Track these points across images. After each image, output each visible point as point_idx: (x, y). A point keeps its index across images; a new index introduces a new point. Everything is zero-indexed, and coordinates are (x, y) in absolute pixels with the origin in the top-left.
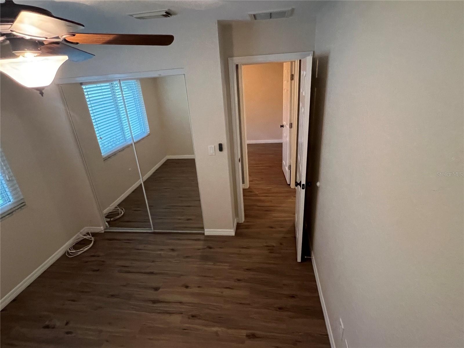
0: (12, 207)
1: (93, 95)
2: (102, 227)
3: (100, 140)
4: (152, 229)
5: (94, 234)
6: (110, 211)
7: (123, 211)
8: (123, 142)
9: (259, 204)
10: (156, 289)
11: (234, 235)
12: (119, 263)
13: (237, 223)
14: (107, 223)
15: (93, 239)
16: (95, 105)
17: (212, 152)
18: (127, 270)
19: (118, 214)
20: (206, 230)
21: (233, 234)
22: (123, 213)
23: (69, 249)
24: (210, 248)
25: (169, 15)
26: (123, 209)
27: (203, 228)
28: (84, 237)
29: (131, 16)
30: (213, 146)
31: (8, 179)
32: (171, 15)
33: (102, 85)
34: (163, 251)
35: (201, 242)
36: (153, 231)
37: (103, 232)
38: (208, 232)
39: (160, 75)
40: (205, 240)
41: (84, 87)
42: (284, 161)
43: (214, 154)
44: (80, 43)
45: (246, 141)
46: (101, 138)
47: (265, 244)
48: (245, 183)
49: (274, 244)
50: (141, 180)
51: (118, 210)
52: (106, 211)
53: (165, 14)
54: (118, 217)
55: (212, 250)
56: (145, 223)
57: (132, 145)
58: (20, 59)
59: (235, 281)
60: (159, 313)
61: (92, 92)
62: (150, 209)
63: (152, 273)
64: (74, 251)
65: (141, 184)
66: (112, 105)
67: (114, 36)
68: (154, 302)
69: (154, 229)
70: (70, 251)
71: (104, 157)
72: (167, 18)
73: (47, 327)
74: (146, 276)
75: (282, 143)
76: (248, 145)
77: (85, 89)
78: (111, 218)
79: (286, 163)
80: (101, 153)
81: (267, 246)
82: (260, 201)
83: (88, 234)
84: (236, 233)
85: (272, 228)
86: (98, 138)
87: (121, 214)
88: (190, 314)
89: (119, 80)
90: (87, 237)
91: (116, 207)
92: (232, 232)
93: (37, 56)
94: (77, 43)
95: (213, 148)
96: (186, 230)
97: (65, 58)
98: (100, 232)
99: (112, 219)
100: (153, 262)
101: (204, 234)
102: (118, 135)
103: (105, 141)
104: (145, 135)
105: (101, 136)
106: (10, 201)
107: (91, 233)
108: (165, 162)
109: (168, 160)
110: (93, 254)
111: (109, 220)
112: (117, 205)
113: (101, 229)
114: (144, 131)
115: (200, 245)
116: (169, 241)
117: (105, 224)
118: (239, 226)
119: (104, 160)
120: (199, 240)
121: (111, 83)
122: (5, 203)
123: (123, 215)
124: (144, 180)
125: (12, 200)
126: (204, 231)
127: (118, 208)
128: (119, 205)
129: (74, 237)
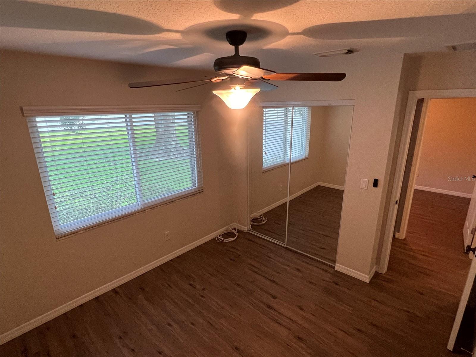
0: (196, 190)
1: (270, 117)
2: (246, 228)
3: (265, 155)
4: (286, 244)
5: (239, 231)
6: (256, 217)
7: (266, 220)
8: (282, 160)
9: (411, 261)
10: (274, 297)
11: (368, 283)
12: (250, 261)
13: (376, 272)
14: (250, 225)
15: (237, 234)
16: (269, 125)
17: (364, 186)
18: (256, 270)
19: (261, 221)
20: (337, 264)
21: (368, 281)
22: (265, 222)
23: (219, 236)
24: (337, 284)
25: (351, 53)
26: (266, 219)
27: (334, 262)
28: (232, 230)
29: (317, 54)
30: (368, 180)
31: (199, 170)
32: (353, 52)
33: (279, 109)
34: (289, 267)
35: (329, 275)
36: (285, 246)
37: (246, 231)
38: (338, 267)
39: (330, 104)
40: (332, 274)
41: (264, 110)
42: (467, 222)
43: (366, 188)
44: (271, 80)
45: (413, 186)
46: (266, 154)
47: (405, 308)
48: (400, 232)
49: (419, 314)
50: (287, 199)
51: (262, 218)
52: (253, 215)
53: (347, 52)
54: (260, 223)
55: (337, 287)
56: (281, 237)
57: (288, 164)
58: (232, 90)
59: (354, 329)
60: (271, 319)
61: (270, 115)
62: (288, 226)
63: (274, 282)
64: (222, 239)
65: (287, 202)
66: (282, 127)
67: (297, 74)
68: (269, 307)
69: (287, 245)
70: (219, 237)
71: (263, 170)
72: (348, 55)
73: (191, 285)
74: (268, 282)
75: (470, 199)
76: (415, 190)
77: (265, 111)
78: (254, 222)
79: (469, 225)
80: (262, 166)
81: (408, 312)
82: (414, 258)
83: (235, 229)
84: (371, 281)
85: (422, 294)
86: (264, 153)
87: (263, 222)
88: (297, 334)
89: (293, 106)
90: (234, 231)
91: (261, 215)
92: (366, 278)
93: (242, 88)
94: (269, 80)
95: (366, 182)
96: (316, 257)
97: (258, 90)
98: (244, 231)
99: (255, 224)
100: (278, 273)
101: (334, 268)
102: (279, 153)
103: (268, 156)
104: (303, 157)
105: (266, 152)
106: (196, 186)
107: (237, 229)
108: (316, 188)
109: (319, 186)
110: (234, 246)
111: (253, 223)
112: (263, 213)
113: (244, 228)
114: (303, 154)
115: (327, 277)
116: (298, 261)
117: (249, 226)
118: (377, 275)
119: (263, 172)
120: (327, 271)
121: (287, 108)
122: (193, 187)
123: (265, 224)
124: (290, 199)
125: (197, 186)
126: (335, 265)
127: (262, 216)
128: (264, 214)
129: (225, 228)
